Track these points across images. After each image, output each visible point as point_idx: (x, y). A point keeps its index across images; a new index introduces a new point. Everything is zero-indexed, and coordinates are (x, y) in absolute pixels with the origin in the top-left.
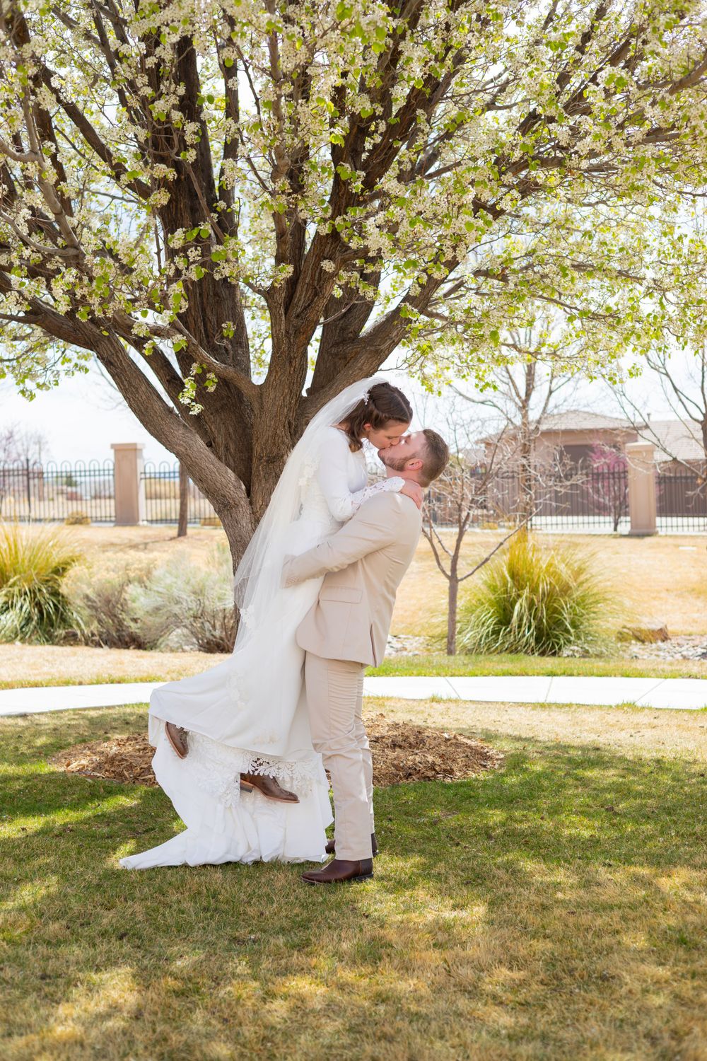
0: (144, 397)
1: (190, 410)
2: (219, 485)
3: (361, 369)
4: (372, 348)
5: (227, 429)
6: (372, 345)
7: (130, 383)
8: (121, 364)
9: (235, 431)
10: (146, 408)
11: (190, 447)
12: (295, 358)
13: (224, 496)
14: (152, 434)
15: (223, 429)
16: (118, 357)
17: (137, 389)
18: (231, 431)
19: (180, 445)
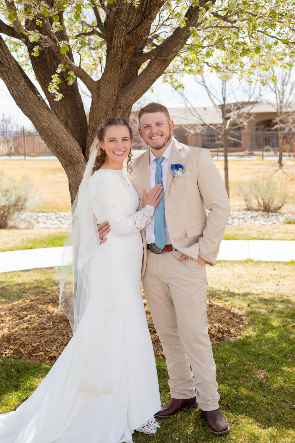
0: (23, 88)
1: (54, 97)
2: (69, 149)
3: (154, 72)
4: (161, 58)
5: (66, 111)
6: (161, 57)
7: (14, 78)
8: (9, 64)
9: (72, 112)
10: (24, 96)
11: (52, 123)
12: (125, 62)
13: (71, 156)
14: (26, 114)
15: (63, 111)
16: (7, 59)
17: (18, 82)
18: (69, 112)
19: (45, 122)
